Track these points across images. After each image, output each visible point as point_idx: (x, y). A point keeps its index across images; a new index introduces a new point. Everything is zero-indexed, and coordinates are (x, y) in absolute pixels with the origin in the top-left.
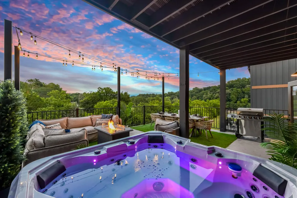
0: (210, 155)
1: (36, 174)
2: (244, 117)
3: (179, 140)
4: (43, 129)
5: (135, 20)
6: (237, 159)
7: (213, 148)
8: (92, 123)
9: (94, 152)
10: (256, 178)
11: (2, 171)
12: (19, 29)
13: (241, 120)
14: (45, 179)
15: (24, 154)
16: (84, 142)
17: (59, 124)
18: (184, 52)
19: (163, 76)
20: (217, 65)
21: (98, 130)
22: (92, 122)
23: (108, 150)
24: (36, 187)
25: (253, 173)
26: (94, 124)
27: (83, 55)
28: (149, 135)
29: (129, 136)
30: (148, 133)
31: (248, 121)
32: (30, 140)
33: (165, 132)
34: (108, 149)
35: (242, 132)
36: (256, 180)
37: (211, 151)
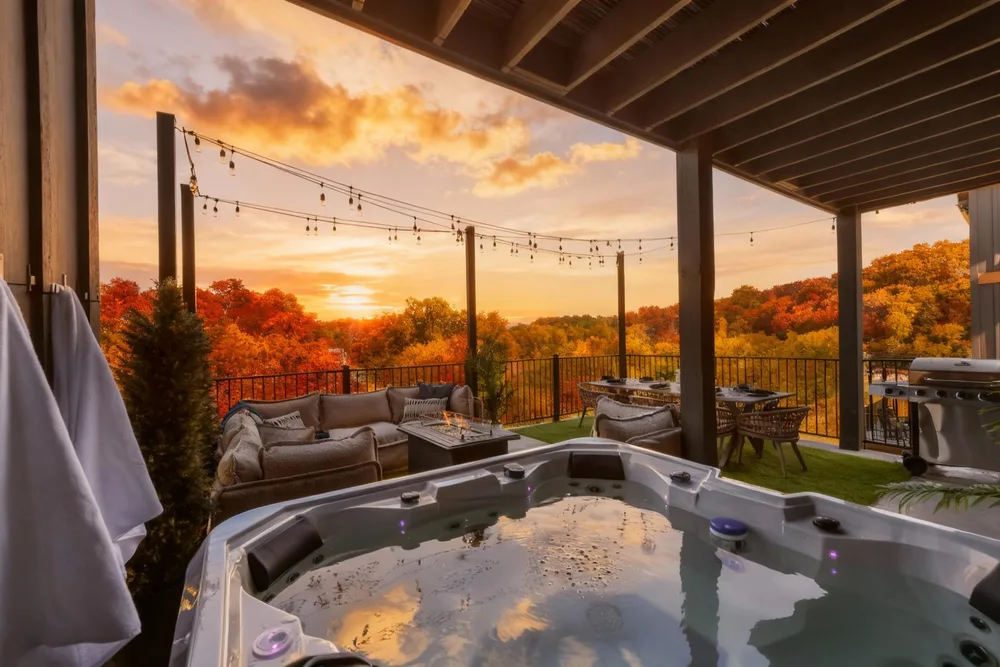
0: (794, 526)
1: (245, 548)
2: (941, 393)
3: (678, 470)
4: (258, 426)
5: (519, 70)
6: (904, 541)
7: (807, 499)
8: (392, 414)
9: (399, 498)
10: (983, 619)
11: (162, 537)
12: (191, 133)
13: (926, 405)
14: (268, 564)
15: (213, 494)
16: (368, 467)
17: (297, 413)
18: (693, 159)
19: (620, 251)
20: (822, 199)
21: (411, 437)
22: (391, 409)
23: (442, 493)
24: (247, 585)
25: (969, 596)
26: (396, 417)
27: (360, 195)
28: (572, 453)
29: (506, 452)
30: (568, 446)
31: (958, 411)
32: (226, 458)
33: (630, 442)
34: (442, 491)
35: (934, 451)
36: (982, 627)
37: (799, 511)
